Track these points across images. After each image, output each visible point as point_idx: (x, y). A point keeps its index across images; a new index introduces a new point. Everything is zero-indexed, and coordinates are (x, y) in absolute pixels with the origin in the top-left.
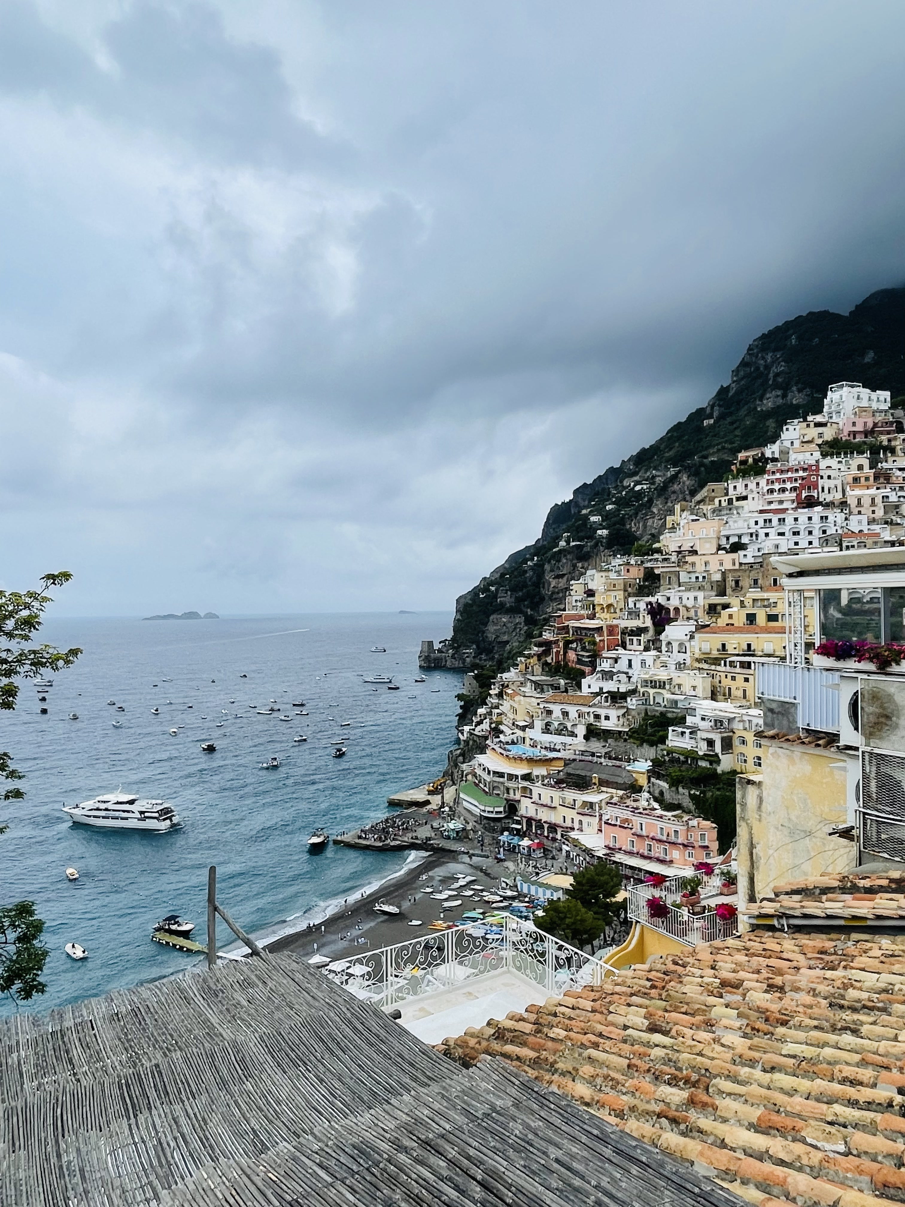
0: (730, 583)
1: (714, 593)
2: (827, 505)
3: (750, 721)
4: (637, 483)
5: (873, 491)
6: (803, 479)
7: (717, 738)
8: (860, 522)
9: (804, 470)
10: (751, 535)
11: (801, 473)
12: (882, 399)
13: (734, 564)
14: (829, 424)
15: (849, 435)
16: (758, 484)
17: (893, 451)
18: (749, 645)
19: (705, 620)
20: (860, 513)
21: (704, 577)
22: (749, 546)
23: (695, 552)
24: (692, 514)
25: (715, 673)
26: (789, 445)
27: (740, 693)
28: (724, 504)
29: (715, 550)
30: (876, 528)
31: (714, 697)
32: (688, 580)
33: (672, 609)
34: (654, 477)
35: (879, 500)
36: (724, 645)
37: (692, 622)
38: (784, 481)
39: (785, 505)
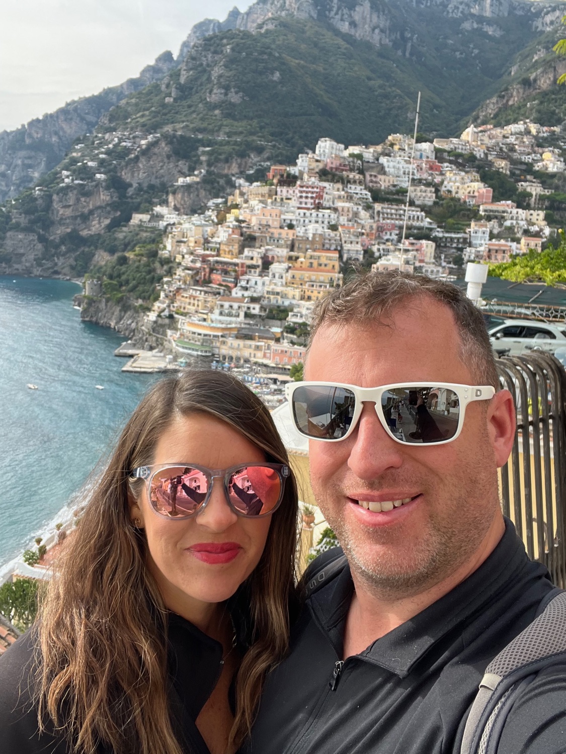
1: (289, 250)
4: (121, 140)
5: (347, 205)
6: (317, 193)
8: (344, 220)
9: (317, 188)
10: (297, 221)
11: (315, 190)
12: (341, 149)
14: (321, 161)
15: (330, 169)
16: (294, 191)
20: (343, 215)
22: (297, 227)
23: (269, 226)
26: (302, 169)
27: (315, 298)
28: (278, 200)
29: (279, 226)
30: (350, 224)
31: (302, 300)
33: (270, 256)
38: (307, 192)
39: (309, 206)
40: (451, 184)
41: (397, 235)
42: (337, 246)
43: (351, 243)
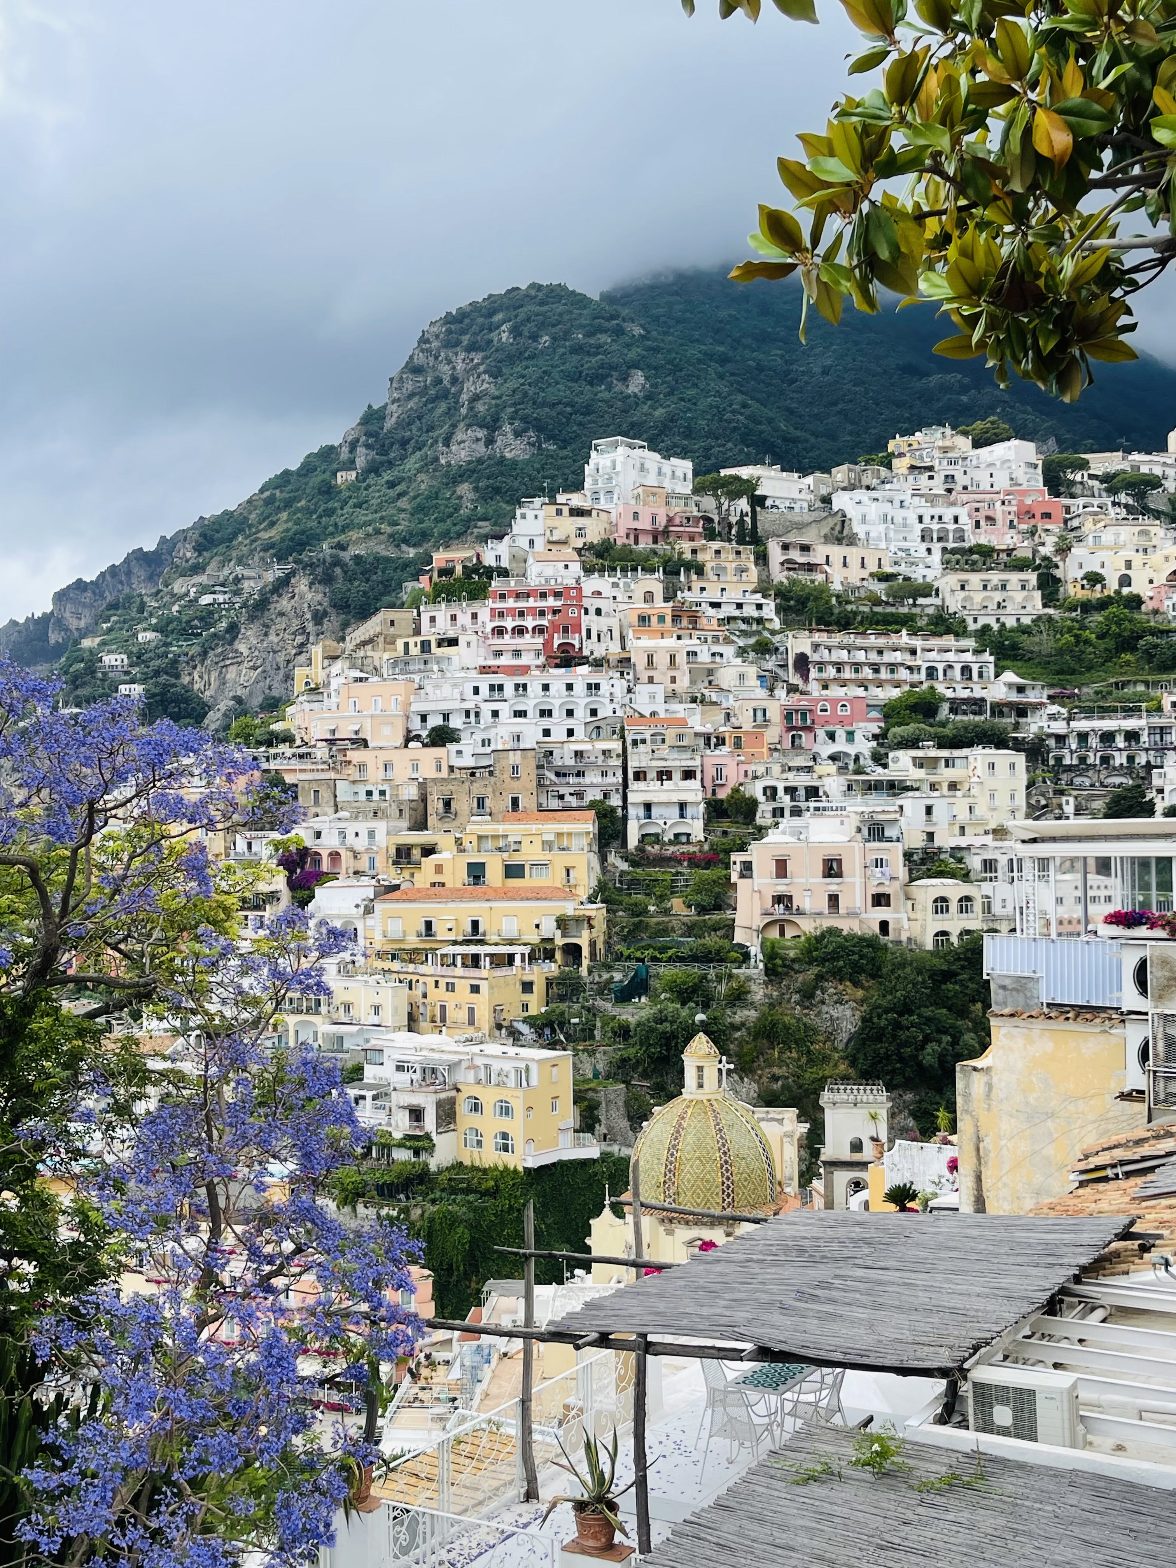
0: (435, 805)
1: (405, 824)
2: (598, 664)
3: (487, 1067)
4: (205, 590)
5: (670, 642)
6: (555, 612)
7: (428, 1102)
8: (652, 697)
9: (557, 595)
10: (467, 714)
11: (551, 602)
12: (679, 473)
13: (439, 769)
14: (594, 513)
15: (628, 536)
16: (475, 616)
17: (700, 571)
18: (475, 924)
19: (390, 875)
20: (651, 680)
21: (382, 793)
22: (463, 735)
23: (365, 743)
24: (353, 667)
25: (414, 978)
26: (526, 546)
27: (463, 1016)
28: (414, 651)
29: (400, 741)
30: (679, 709)
31: (412, 1023)
32: (351, 798)
33: (325, 854)
34: (237, 580)
35: (681, 659)
36: (429, 925)
37: (365, 880)
38: (521, 614)
39: (525, 660)
40: (1102, 555)
41: (875, 737)
42: (606, 796)
43: (664, 775)
